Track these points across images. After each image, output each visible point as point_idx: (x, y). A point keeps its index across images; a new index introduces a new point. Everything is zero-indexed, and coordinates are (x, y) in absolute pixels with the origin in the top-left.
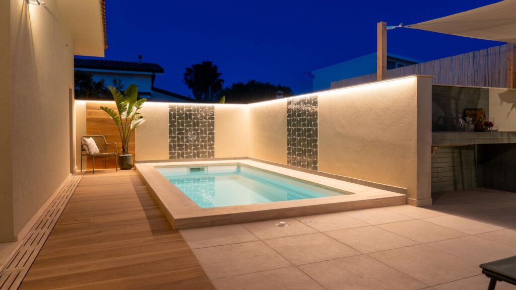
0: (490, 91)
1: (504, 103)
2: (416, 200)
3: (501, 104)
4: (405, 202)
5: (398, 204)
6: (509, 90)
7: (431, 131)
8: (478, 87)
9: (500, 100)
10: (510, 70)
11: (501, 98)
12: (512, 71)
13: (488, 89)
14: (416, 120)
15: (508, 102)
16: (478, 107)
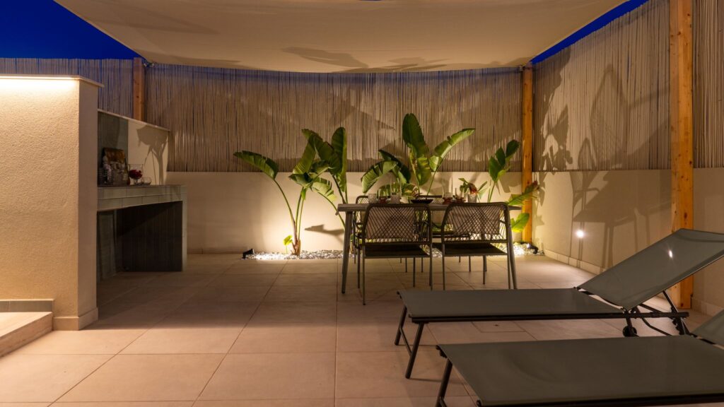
0: (129, 123)
1: (142, 143)
2: (77, 317)
3: (139, 145)
4: (52, 326)
5: (40, 334)
6: (146, 126)
7: (96, 185)
8: (118, 116)
9: (138, 139)
10: (138, 97)
11: (139, 137)
12: (140, 100)
13: (127, 120)
14: (77, 162)
15: (146, 143)
16: (118, 148)
